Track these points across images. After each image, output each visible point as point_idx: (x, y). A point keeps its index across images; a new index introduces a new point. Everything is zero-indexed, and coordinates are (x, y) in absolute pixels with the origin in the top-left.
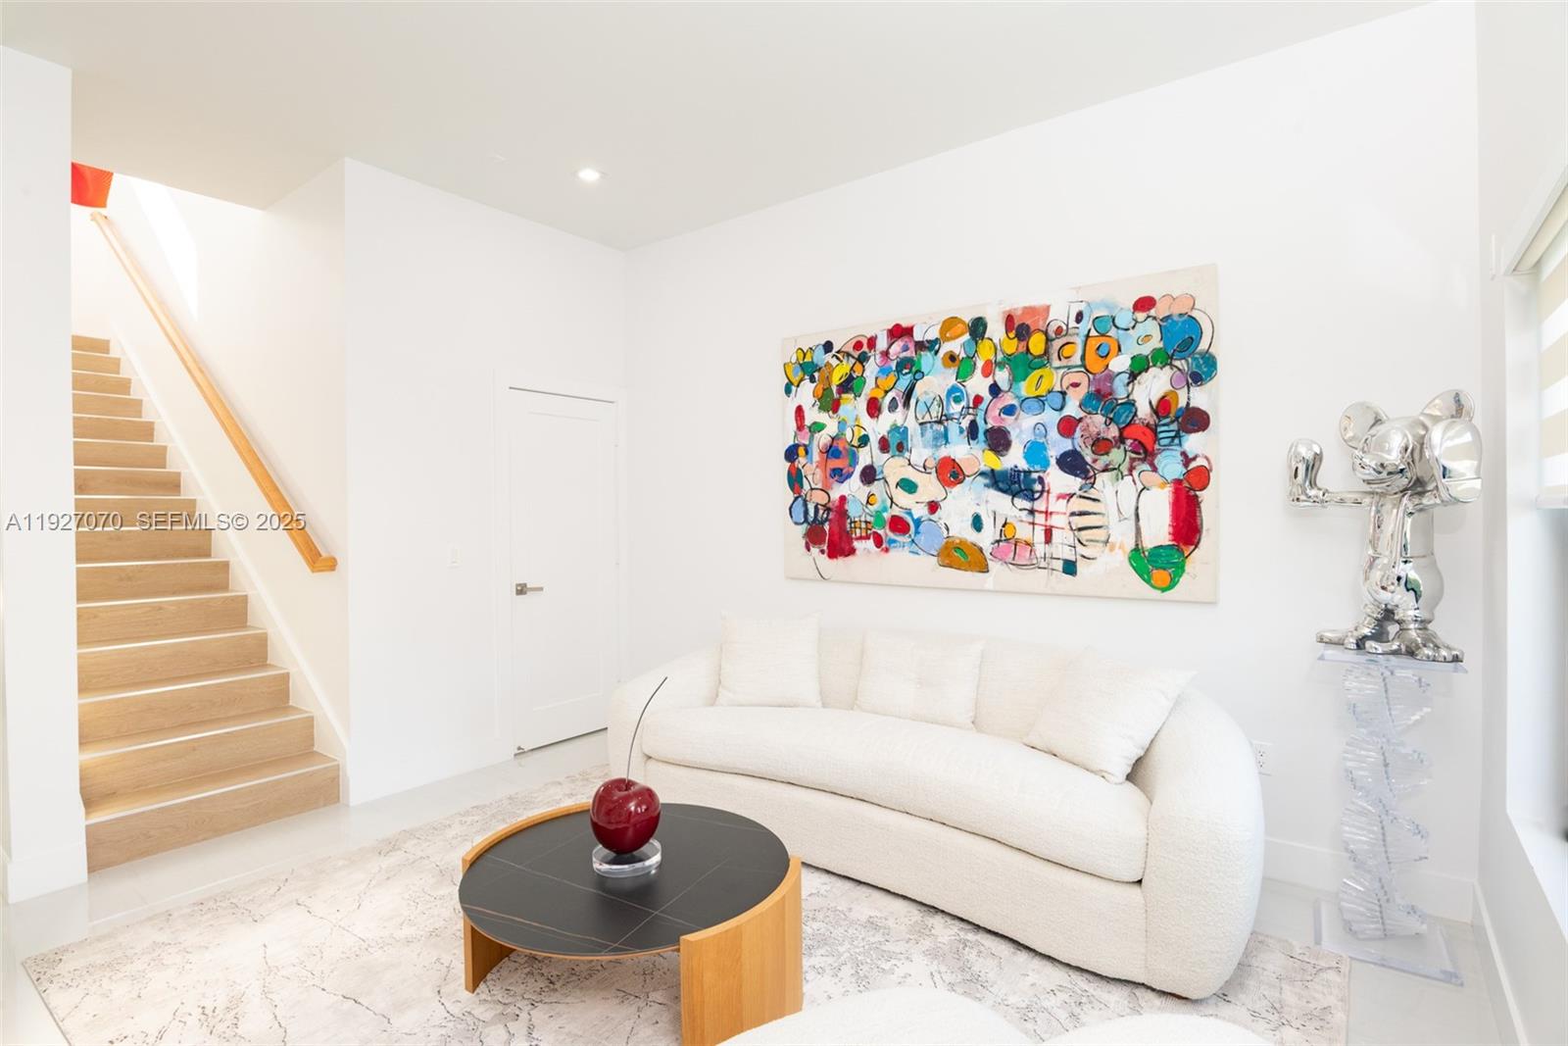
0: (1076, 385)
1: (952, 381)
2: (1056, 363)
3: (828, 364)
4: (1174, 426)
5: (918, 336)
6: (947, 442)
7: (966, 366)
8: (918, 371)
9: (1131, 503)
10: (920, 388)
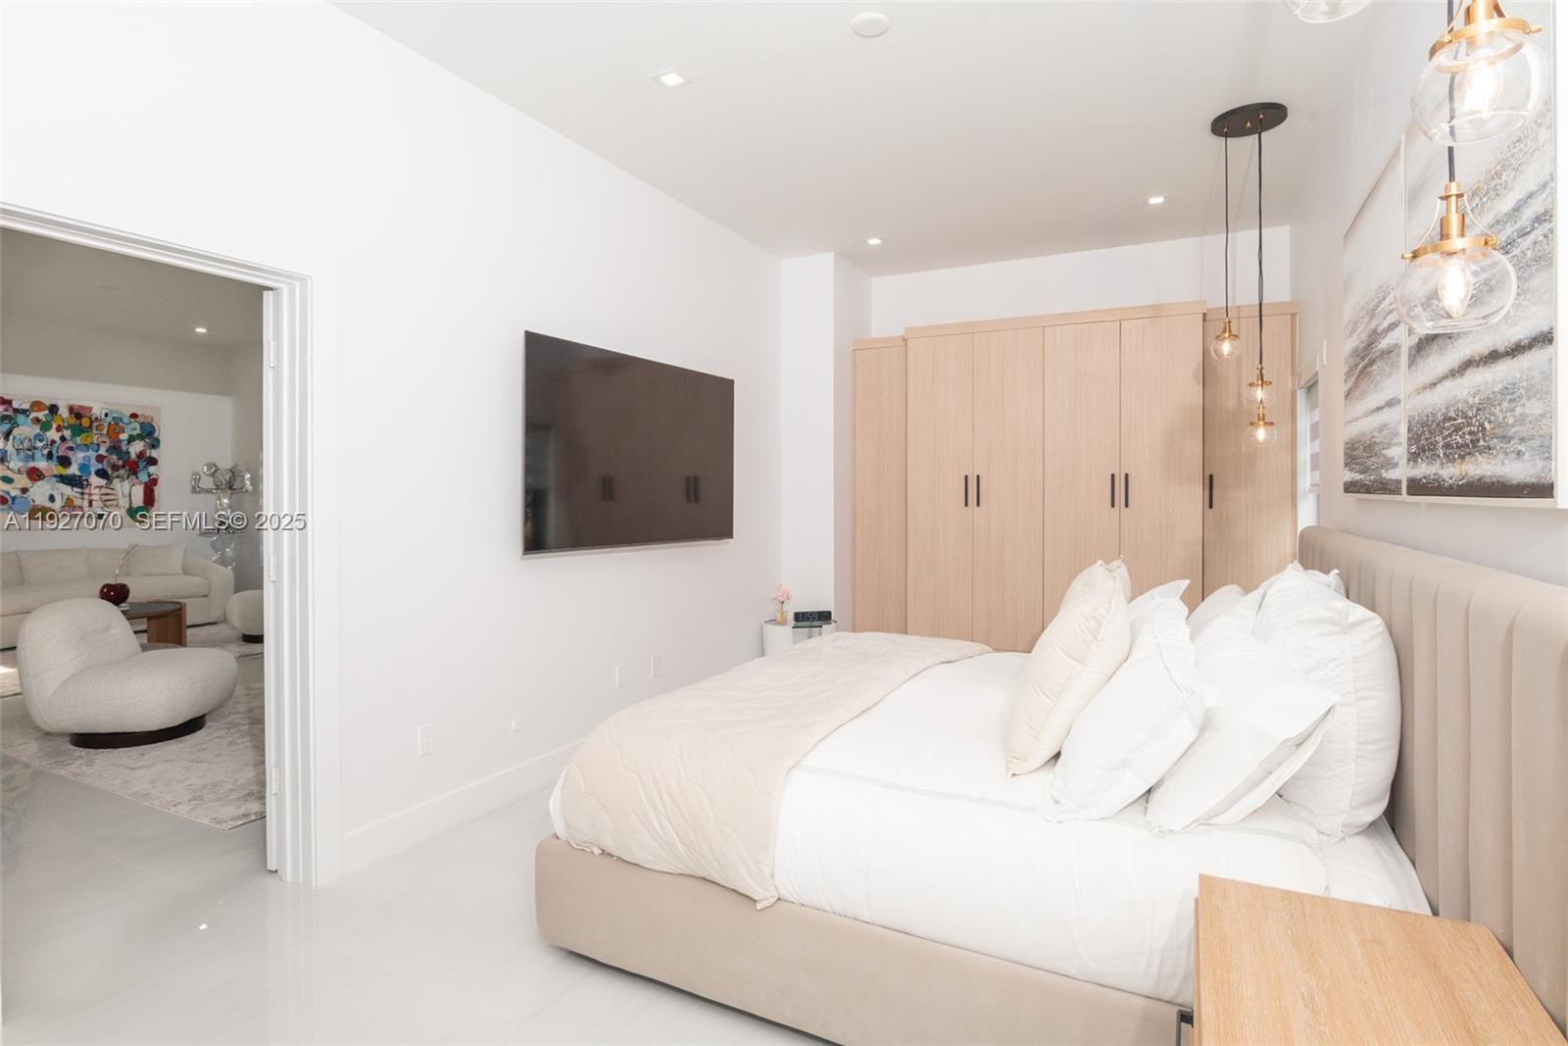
1: (38, 431)
2: (95, 432)
4: (145, 463)
5: (15, 405)
6: (34, 460)
7: (46, 425)
8: (15, 423)
9: (129, 491)
10: (15, 432)
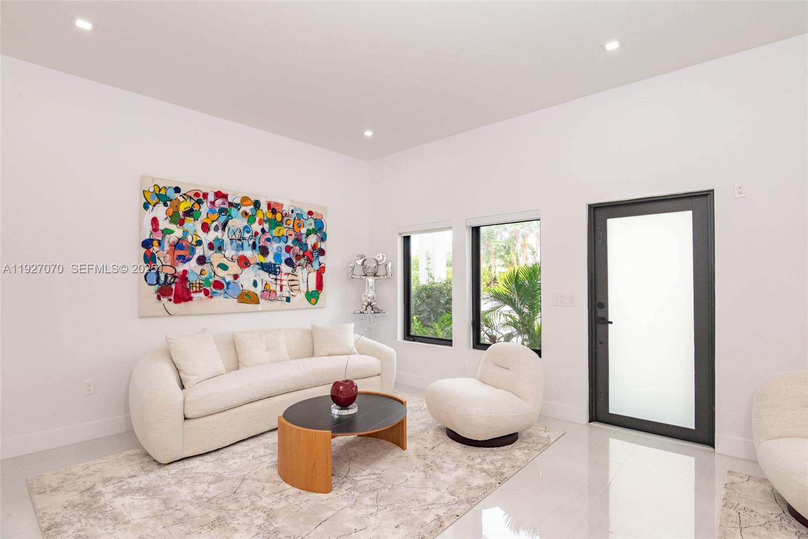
0: (291, 235)
1: (246, 223)
2: (285, 226)
3: (176, 199)
4: (317, 253)
5: (230, 199)
6: (243, 249)
7: (251, 219)
8: (230, 215)
9: (306, 277)
10: (230, 223)
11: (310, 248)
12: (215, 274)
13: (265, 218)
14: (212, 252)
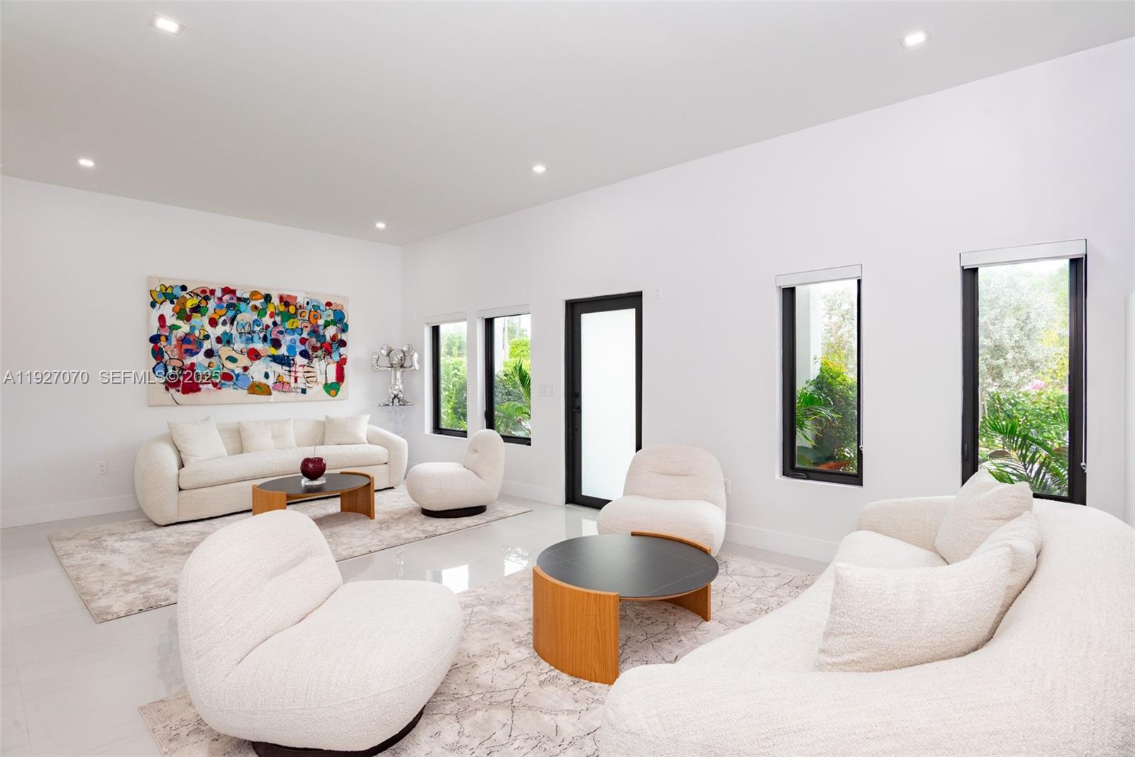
0: (306, 327)
1: (256, 317)
2: (299, 318)
3: (183, 297)
4: (337, 345)
5: (238, 295)
6: (253, 342)
7: (262, 313)
8: (239, 310)
9: (324, 369)
10: (239, 317)
11: (328, 339)
12: (223, 366)
13: (277, 311)
14: (220, 345)
